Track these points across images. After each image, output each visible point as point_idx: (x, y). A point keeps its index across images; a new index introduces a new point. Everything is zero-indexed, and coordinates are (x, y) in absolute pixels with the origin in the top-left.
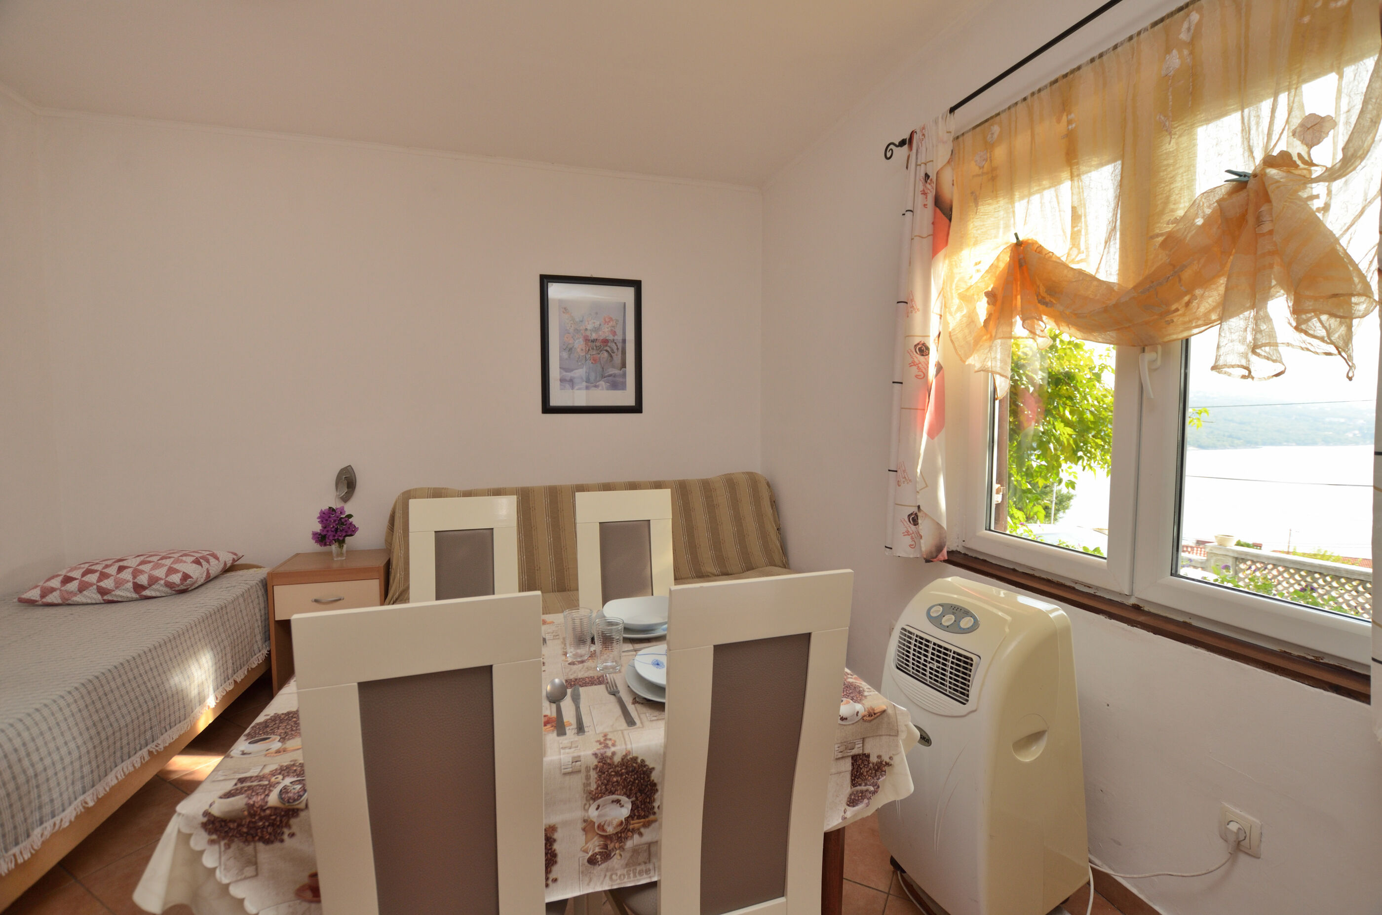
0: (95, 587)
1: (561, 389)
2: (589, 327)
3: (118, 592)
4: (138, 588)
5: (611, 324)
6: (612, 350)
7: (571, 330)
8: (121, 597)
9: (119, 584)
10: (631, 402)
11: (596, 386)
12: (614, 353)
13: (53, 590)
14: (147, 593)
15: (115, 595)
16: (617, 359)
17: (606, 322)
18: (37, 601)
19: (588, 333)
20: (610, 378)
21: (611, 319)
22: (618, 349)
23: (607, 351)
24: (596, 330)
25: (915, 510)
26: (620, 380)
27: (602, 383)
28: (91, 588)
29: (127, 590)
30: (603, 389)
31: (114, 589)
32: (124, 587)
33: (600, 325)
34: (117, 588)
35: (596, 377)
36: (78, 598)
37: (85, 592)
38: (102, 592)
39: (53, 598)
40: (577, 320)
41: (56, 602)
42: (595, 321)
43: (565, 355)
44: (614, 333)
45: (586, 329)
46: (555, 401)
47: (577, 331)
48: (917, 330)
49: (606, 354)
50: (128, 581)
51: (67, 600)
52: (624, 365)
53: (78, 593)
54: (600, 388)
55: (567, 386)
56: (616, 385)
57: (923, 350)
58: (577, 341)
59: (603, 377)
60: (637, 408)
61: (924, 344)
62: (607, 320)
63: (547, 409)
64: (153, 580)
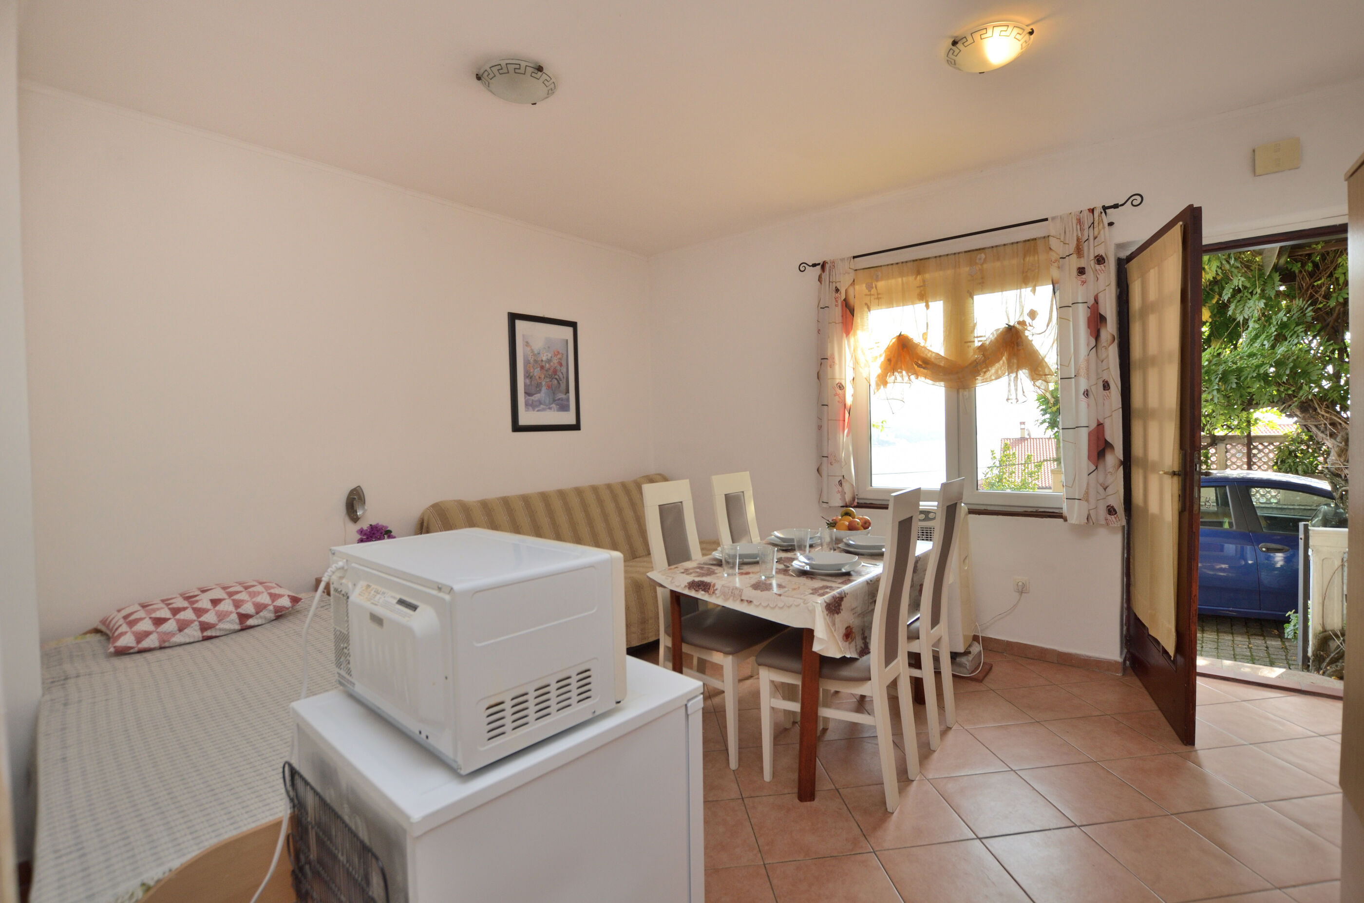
0: (197, 623)
1: (526, 411)
2: (544, 359)
3: (221, 626)
4: (243, 617)
5: (559, 356)
6: (560, 378)
7: (532, 361)
8: (225, 630)
9: (222, 616)
10: (573, 422)
11: (550, 408)
12: (561, 380)
13: (147, 634)
14: (250, 622)
15: (220, 630)
16: (563, 385)
17: (555, 355)
18: (132, 648)
19: (543, 364)
20: (560, 402)
21: (558, 352)
22: (563, 377)
23: (556, 379)
24: (549, 361)
25: (841, 478)
26: (565, 403)
27: (553, 405)
28: (192, 625)
29: (230, 622)
30: (554, 411)
31: (217, 623)
32: (228, 619)
33: (551, 357)
34: (220, 621)
35: (550, 401)
36: (178, 638)
37: (186, 631)
38: (204, 627)
39: (151, 641)
40: (536, 352)
41: (152, 646)
42: (548, 354)
43: (528, 381)
44: (561, 365)
45: (542, 361)
46: (523, 421)
47: (536, 361)
48: (837, 375)
49: (556, 381)
50: (231, 612)
51: (164, 641)
52: (567, 391)
53: (178, 632)
54: (553, 410)
55: (530, 408)
56: (564, 408)
57: (841, 387)
58: (536, 370)
59: (554, 401)
60: (576, 427)
61: (841, 384)
62: (556, 353)
63: (517, 428)
64: (260, 608)
